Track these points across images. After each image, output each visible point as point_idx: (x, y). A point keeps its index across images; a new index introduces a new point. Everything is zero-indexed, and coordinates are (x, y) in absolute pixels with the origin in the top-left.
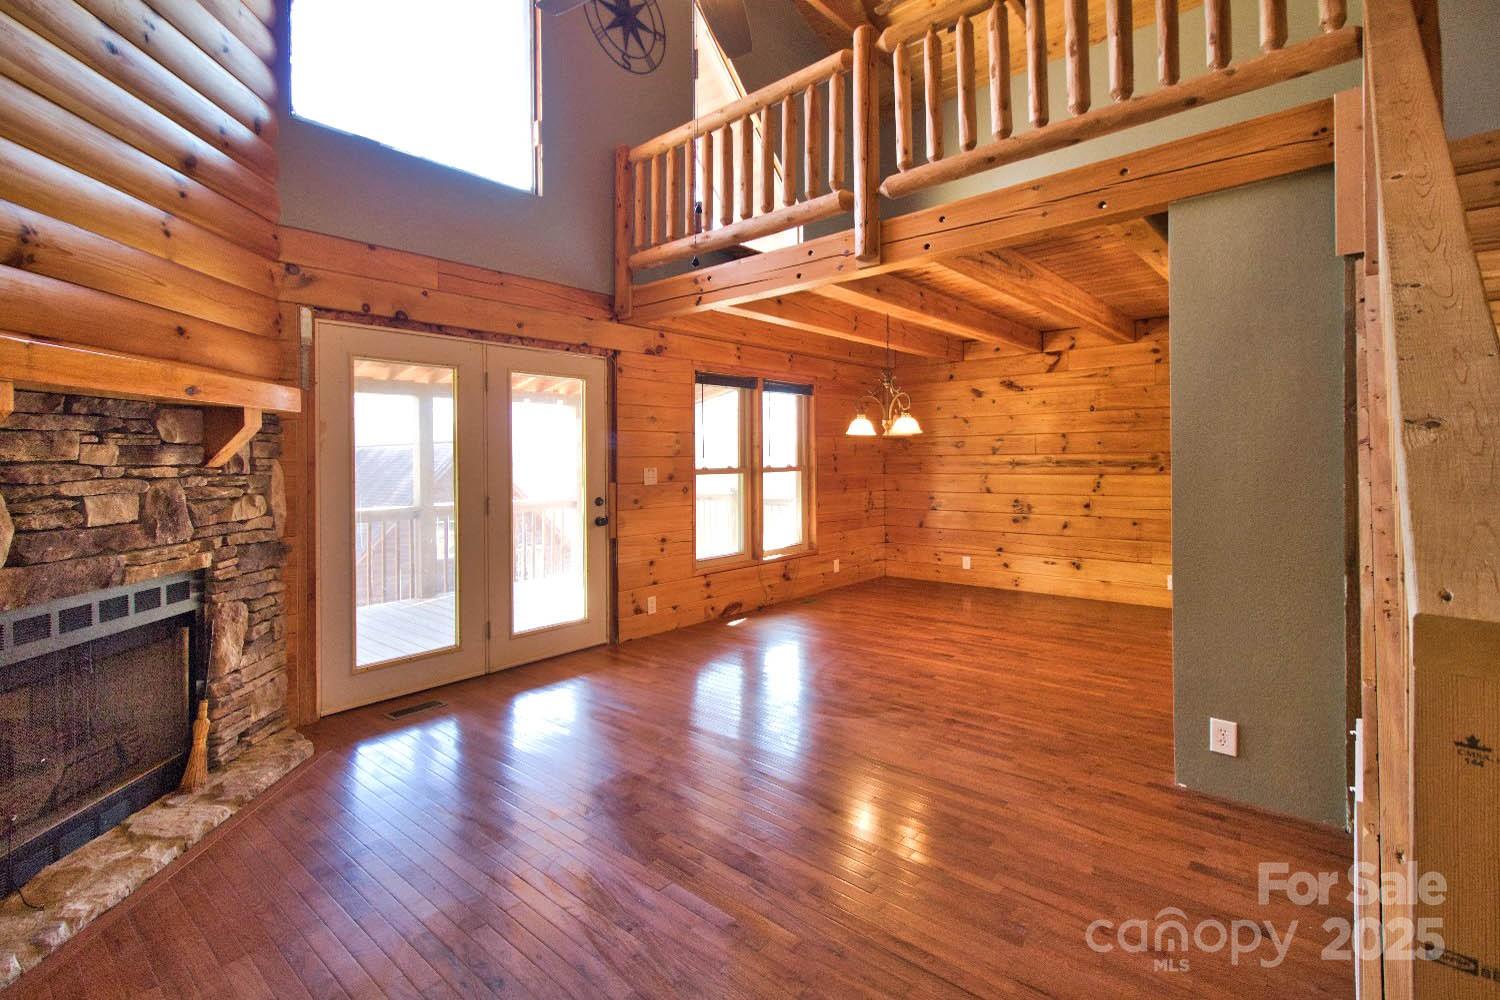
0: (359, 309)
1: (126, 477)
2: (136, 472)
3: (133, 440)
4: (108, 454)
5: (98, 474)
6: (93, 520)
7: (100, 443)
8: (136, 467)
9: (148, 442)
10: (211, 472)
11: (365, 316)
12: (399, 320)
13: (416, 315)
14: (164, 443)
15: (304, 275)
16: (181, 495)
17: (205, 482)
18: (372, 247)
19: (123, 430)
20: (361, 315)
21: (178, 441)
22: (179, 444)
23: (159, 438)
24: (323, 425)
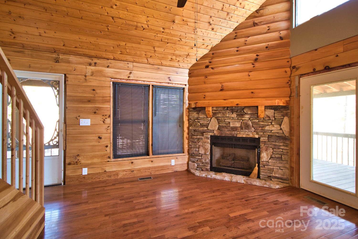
0: (312, 71)
1: (238, 119)
2: (239, 119)
3: (239, 113)
4: (234, 115)
5: (232, 118)
6: (231, 125)
7: (232, 114)
8: (240, 118)
9: (242, 113)
10: (259, 119)
11: (315, 72)
12: (327, 69)
13: (332, 65)
14: (246, 113)
15: (297, 68)
16: (250, 123)
17: (257, 121)
18: (316, 50)
19: (237, 112)
20: (313, 72)
21: (249, 113)
22: (249, 114)
23: (245, 113)
24: (302, 107)
